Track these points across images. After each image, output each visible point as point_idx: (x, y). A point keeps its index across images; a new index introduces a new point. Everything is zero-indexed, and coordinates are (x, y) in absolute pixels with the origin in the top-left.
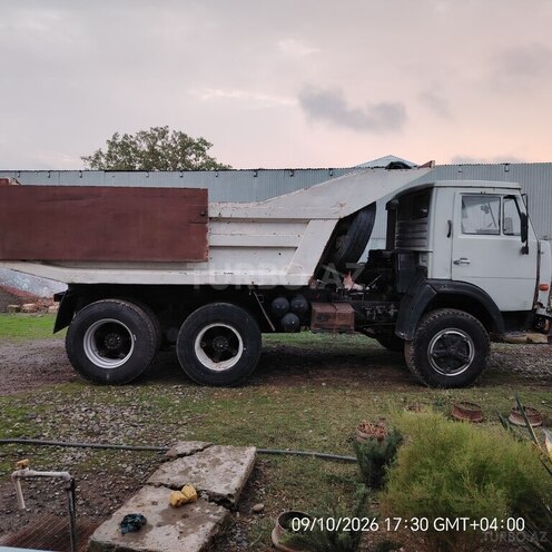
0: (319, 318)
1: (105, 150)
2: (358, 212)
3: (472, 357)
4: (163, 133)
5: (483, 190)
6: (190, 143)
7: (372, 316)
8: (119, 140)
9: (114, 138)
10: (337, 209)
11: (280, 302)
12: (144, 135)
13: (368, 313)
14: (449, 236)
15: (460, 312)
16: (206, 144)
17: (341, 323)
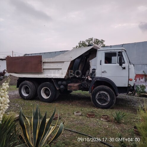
0: (69, 87)
1: (78, 46)
2: (75, 59)
3: (109, 99)
4: (92, 39)
5: (111, 51)
6: (99, 41)
7: (87, 87)
8: (81, 43)
9: (80, 42)
10: (70, 58)
11: (60, 82)
12: (87, 41)
13: (86, 86)
14: (101, 64)
15: (105, 86)
16: (103, 41)
17: (74, 88)
